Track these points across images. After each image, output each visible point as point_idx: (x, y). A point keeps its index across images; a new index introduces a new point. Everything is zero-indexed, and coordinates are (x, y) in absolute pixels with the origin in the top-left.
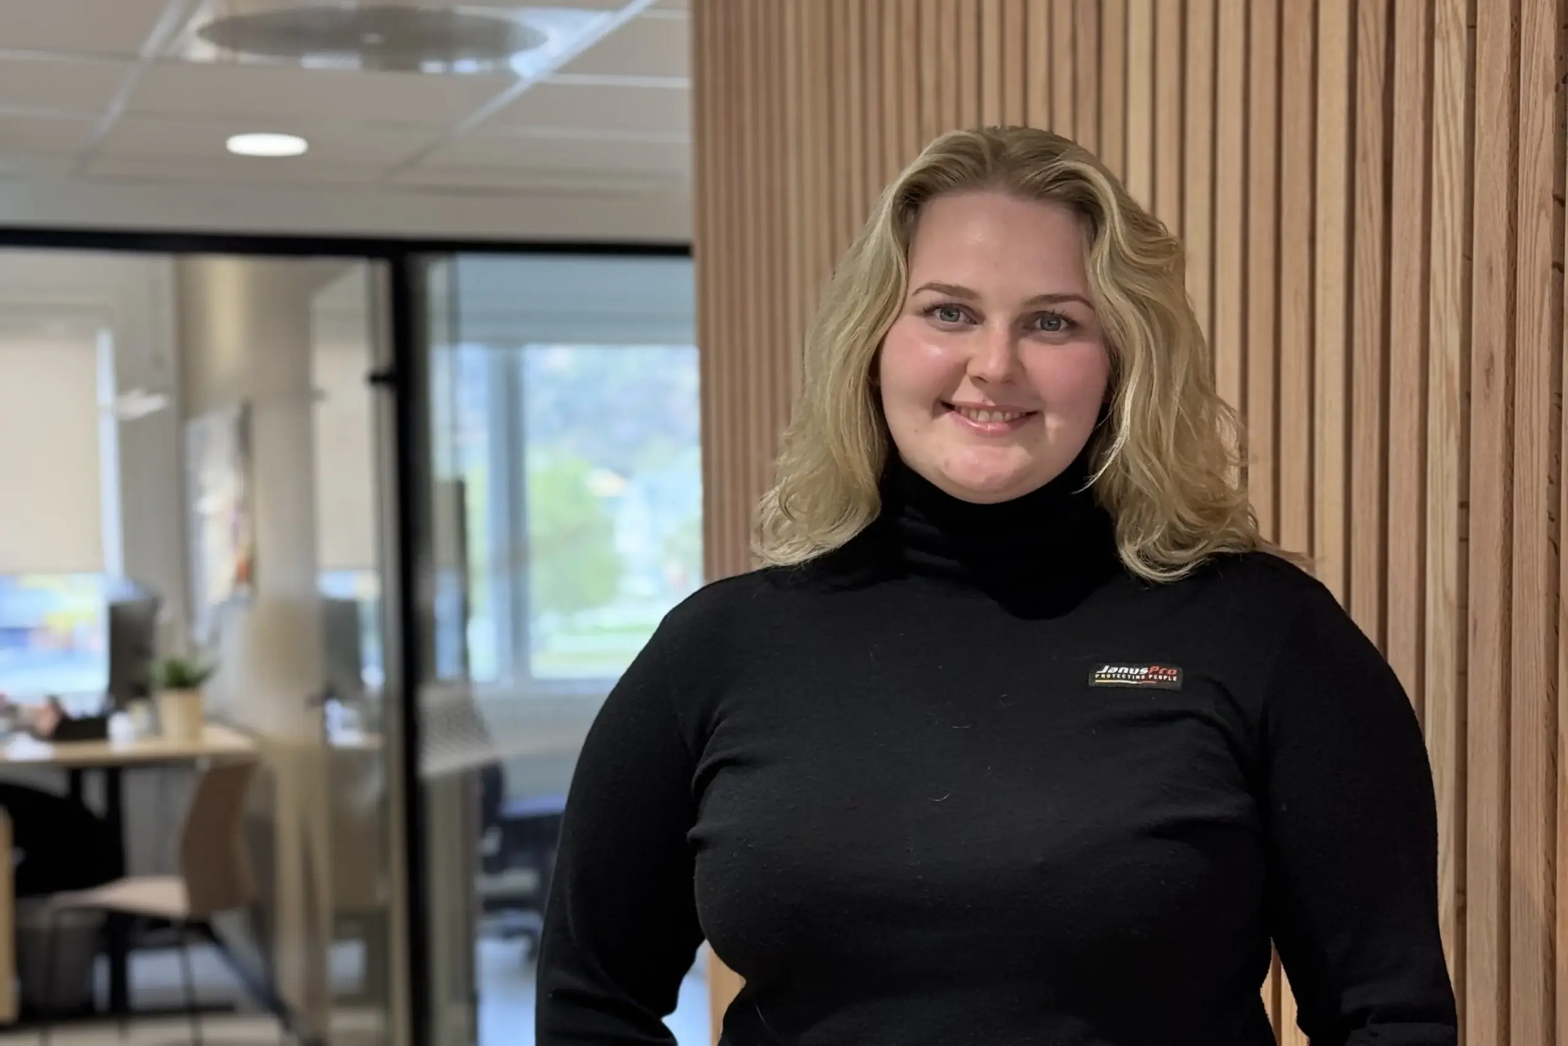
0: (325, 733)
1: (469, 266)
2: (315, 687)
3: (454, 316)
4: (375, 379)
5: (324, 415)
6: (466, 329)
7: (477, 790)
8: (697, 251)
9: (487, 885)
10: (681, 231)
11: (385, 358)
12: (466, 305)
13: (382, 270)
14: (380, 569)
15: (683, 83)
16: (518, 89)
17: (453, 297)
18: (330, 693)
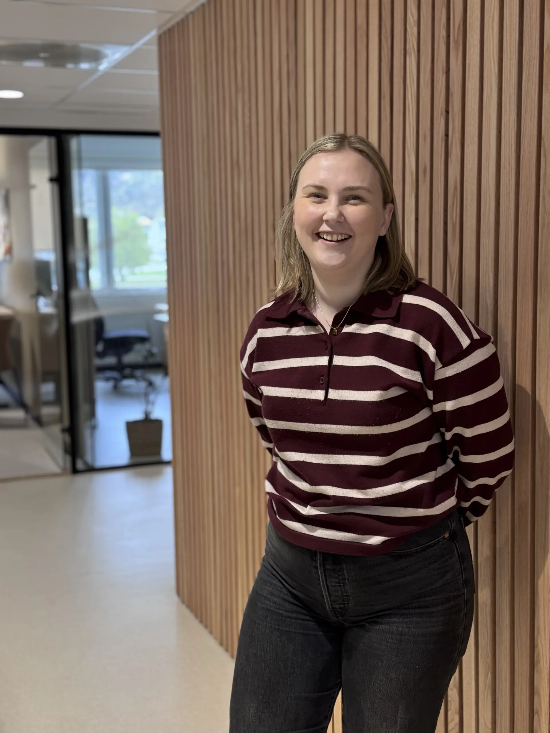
0: (37, 308)
1: (85, 140)
2: (34, 292)
3: (80, 159)
4: (52, 180)
5: (34, 194)
6: (85, 163)
7: (93, 328)
8: (162, 134)
9: (98, 362)
10: (156, 127)
11: (55, 173)
12: (84, 155)
13: (53, 140)
14: (55, 250)
15: (156, 73)
16: (98, 74)
17: (79, 151)
18: (39, 294)
